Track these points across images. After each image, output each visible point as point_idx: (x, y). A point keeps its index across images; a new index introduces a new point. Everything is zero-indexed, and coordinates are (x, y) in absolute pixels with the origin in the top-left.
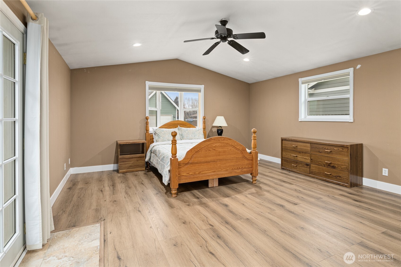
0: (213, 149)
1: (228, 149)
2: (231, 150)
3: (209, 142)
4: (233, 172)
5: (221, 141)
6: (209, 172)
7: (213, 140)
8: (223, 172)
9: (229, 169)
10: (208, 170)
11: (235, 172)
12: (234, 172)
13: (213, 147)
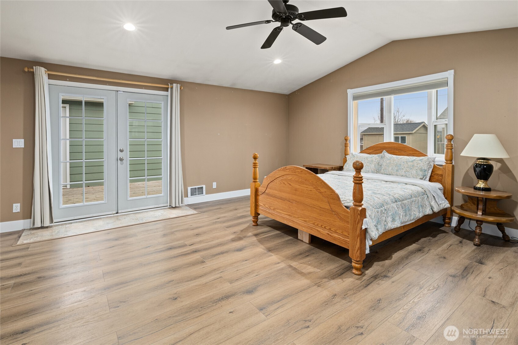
0: (288, 183)
1: (307, 189)
2: (311, 190)
3: (284, 172)
4: (314, 229)
5: (297, 173)
6: (285, 213)
7: (288, 170)
8: (301, 222)
9: (309, 221)
10: (283, 211)
11: (318, 231)
12: (316, 229)
13: (288, 179)
